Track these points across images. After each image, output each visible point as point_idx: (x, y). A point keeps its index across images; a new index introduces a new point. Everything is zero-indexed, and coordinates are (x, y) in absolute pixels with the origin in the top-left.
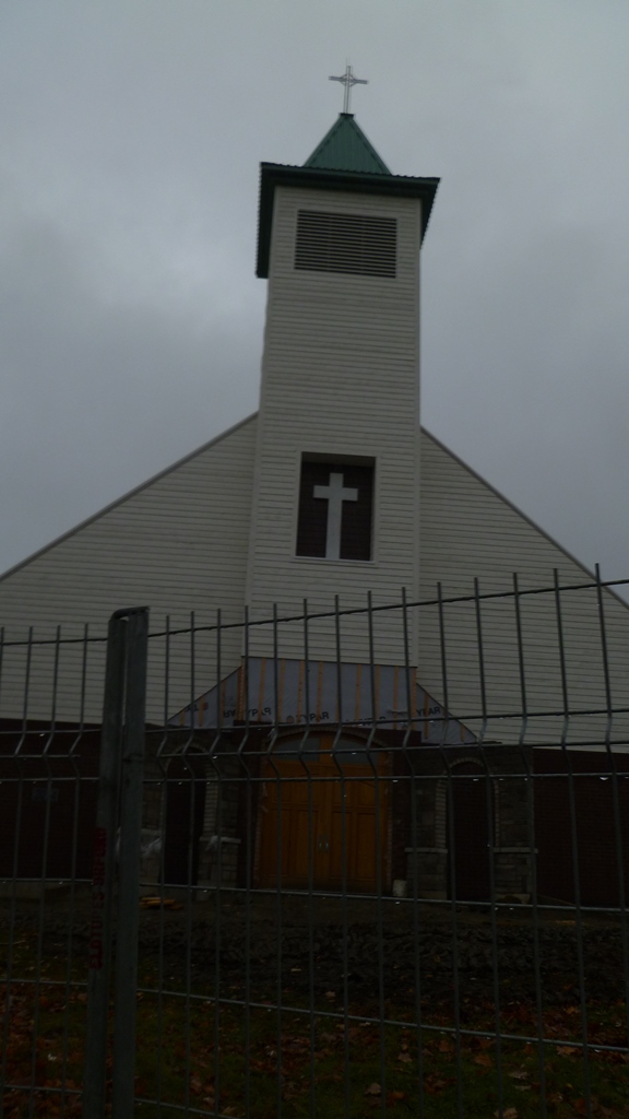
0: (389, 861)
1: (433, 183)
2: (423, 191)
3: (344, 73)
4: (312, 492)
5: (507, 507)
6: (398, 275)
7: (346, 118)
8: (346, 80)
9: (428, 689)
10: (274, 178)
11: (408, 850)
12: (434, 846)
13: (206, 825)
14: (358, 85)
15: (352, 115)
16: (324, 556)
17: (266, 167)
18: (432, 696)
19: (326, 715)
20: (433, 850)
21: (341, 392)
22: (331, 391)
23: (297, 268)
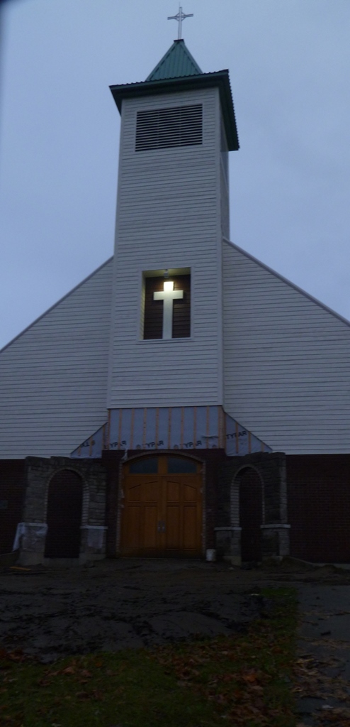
0: (204, 537)
1: (224, 74)
2: (220, 81)
3: (178, 12)
4: (152, 296)
5: (290, 288)
6: (203, 142)
7: (179, 42)
8: (179, 17)
9: (237, 420)
10: (122, 94)
11: (216, 529)
12: (229, 526)
13: (84, 518)
14: (187, 18)
15: (182, 40)
16: (161, 338)
17: (114, 89)
18: (240, 423)
19: (161, 442)
20: (229, 528)
21: (166, 227)
22: (160, 228)
23: (136, 151)
